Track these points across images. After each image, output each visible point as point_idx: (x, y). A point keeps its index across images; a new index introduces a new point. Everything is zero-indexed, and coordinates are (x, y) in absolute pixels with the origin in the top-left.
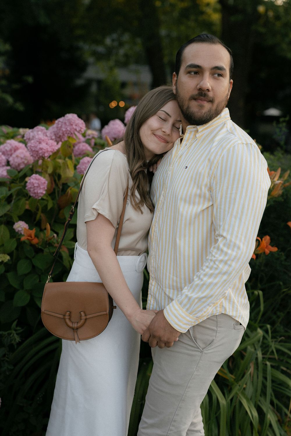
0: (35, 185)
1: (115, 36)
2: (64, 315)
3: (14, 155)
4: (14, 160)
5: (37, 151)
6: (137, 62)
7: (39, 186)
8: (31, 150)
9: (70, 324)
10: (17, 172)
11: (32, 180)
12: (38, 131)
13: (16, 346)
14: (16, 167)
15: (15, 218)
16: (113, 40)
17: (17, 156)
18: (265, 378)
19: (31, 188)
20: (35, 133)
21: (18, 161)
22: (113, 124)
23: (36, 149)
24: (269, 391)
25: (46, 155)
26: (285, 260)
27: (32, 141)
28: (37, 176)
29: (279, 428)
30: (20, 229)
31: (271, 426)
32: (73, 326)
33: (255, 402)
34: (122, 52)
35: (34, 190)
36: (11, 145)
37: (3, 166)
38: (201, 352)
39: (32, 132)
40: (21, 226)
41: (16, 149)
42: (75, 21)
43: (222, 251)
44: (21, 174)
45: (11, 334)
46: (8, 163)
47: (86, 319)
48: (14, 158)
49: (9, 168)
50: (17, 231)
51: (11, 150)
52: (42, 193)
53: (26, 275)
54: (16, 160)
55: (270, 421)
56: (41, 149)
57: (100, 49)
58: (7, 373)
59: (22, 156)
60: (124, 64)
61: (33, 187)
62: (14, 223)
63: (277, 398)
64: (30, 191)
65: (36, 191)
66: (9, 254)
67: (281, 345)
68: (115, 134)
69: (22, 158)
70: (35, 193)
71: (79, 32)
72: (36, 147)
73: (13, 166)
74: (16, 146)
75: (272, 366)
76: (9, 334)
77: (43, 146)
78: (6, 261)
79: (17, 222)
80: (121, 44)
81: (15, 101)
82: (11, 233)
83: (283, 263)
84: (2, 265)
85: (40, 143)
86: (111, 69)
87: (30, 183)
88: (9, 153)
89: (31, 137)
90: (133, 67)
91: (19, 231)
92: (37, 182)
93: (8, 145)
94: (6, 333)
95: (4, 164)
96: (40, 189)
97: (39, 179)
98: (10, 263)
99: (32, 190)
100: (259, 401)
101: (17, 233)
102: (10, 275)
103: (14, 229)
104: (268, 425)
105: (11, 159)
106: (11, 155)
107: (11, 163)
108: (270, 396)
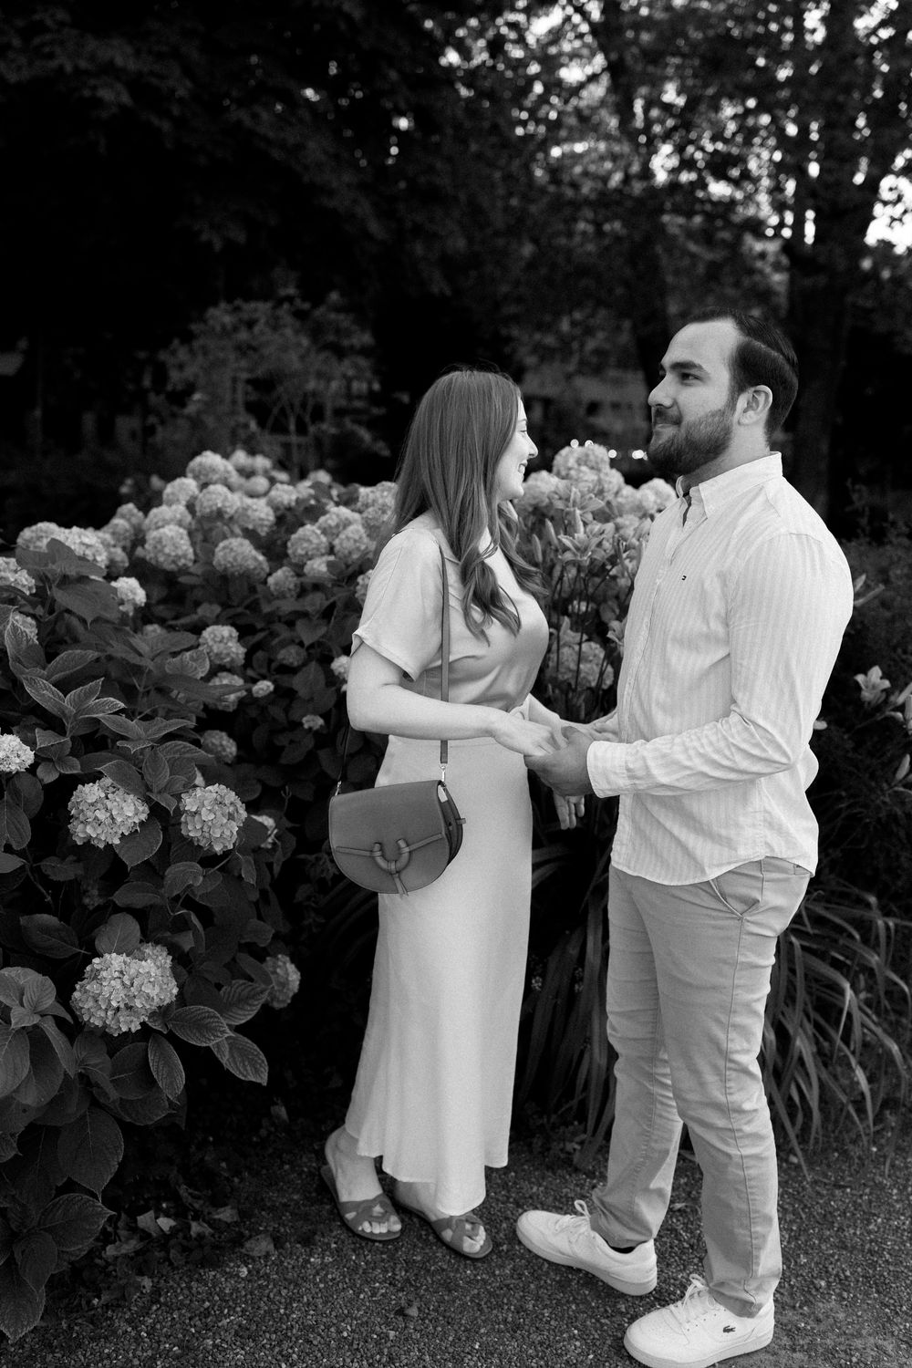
1: (577, 315)
3: (343, 536)
4: (341, 544)
6: (623, 365)
8: (368, 525)
10: (343, 566)
12: (383, 491)
13: (330, 883)
14: (345, 557)
16: (574, 324)
17: (348, 537)
18: (793, 971)
20: (378, 494)
21: (349, 545)
22: (536, 480)
23: (377, 524)
24: (801, 995)
26: (855, 750)
27: (371, 509)
29: (816, 1066)
31: (801, 1061)
32: (390, 868)
33: (774, 1015)
34: (591, 345)
36: (338, 515)
37: (323, 555)
38: (740, 919)
39: (372, 492)
41: (346, 524)
42: (504, 289)
44: (351, 570)
45: (321, 859)
46: (331, 550)
48: (342, 540)
49: (332, 558)
50: (336, 673)
51: (337, 526)
53: (352, 756)
54: (346, 544)
55: (801, 1052)
57: (550, 340)
58: (314, 930)
60: (595, 368)
62: (331, 660)
63: (816, 1009)
66: (322, 716)
67: (827, 909)
68: (534, 498)
69: (355, 541)
71: (511, 309)
72: (377, 520)
73: (340, 554)
74: (347, 519)
75: (803, 948)
76: (318, 859)
78: (316, 727)
79: (339, 656)
80: (589, 331)
81: (375, 439)
82: (327, 678)
83: (850, 755)
84: (310, 735)
86: (569, 377)
88: (335, 531)
89: (370, 501)
90: (612, 373)
93: (334, 517)
94: (312, 858)
95: (323, 551)
98: (325, 732)
100: (783, 1014)
101: (338, 677)
102: (323, 755)
103: (332, 671)
104: (796, 1058)
105: (336, 542)
107: (337, 548)
108: (802, 1005)
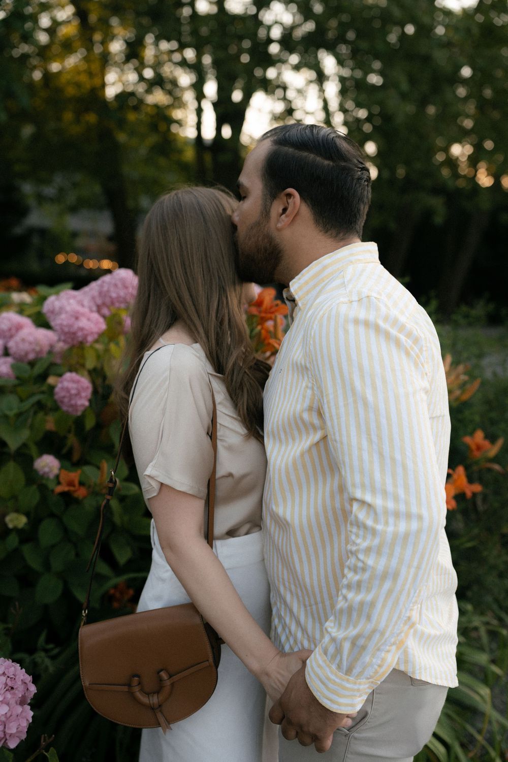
0: (73, 392)
2: (129, 685)
3: (17, 338)
4: (16, 346)
5: (74, 333)
7: (78, 394)
8: (63, 331)
9: (144, 699)
10: (27, 367)
11: (66, 384)
14: (22, 358)
15: (34, 450)
17: (23, 340)
19: (64, 397)
20: (64, 301)
21: (25, 347)
23: (72, 330)
25: (90, 339)
27: (63, 316)
28: (73, 375)
30: (46, 470)
32: (151, 702)
35: (70, 400)
36: (9, 320)
39: (57, 299)
40: (48, 464)
41: (19, 327)
43: (365, 527)
44: (38, 370)
46: (6, 353)
47: (172, 685)
48: (17, 343)
49: (9, 360)
50: (41, 473)
51: (10, 330)
52: (83, 405)
54: (21, 346)
56: (82, 329)
59: (31, 339)
61: (68, 395)
64: (62, 402)
65: (73, 402)
69: (30, 343)
70: (72, 406)
72: (71, 326)
73: (17, 356)
77: (83, 323)
78: (21, 526)
79: (40, 456)
84: (15, 534)
85: (77, 318)
87: (62, 388)
88: (7, 334)
89: (57, 309)
91: (45, 473)
92: (75, 386)
93: (6, 321)
96: (81, 397)
97: (78, 382)
99: (66, 400)
101: (42, 476)
102: (26, 549)
103: (35, 471)
105: (11, 344)
106: (11, 337)
107: (12, 351)
